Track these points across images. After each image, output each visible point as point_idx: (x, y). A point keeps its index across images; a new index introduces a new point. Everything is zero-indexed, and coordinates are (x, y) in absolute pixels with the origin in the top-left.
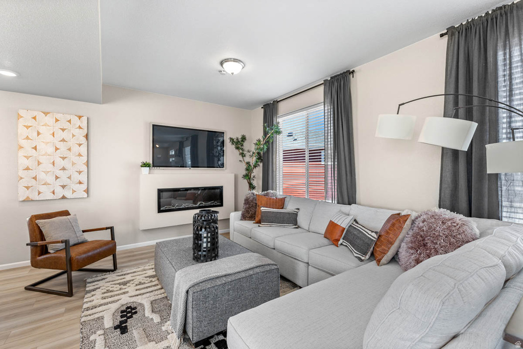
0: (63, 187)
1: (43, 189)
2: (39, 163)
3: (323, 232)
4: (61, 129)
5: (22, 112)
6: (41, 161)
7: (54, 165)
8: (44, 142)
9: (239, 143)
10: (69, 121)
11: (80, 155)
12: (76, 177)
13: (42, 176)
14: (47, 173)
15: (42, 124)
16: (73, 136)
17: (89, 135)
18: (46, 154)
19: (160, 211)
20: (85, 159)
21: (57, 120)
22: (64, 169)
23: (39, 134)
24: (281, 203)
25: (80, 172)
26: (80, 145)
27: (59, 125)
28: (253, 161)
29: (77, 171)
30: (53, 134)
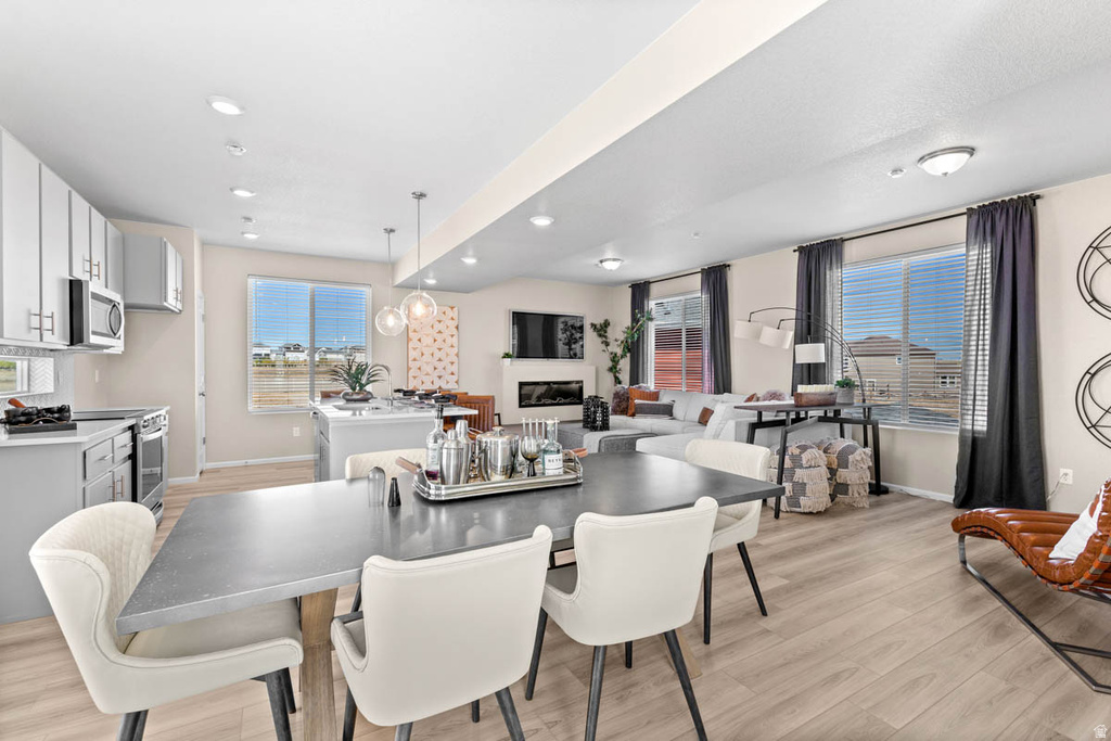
0: (440, 377)
1: (425, 379)
2: (423, 354)
3: (697, 419)
7: (433, 356)
8: (426, 334)
9: (602, 329)
11: (452, 346)
12: (449, 368)
13: (424, 367)
14: (428, 363)
16: (448, 327)
17: (459, 326)
18: (427, 346)
19: (520, 406)
20: (456, 350)
22: (440, 360)
24: (655, 396)
25: (452, 363)
26: (452, 336)
28: (619, 351)
29: (450, 363)
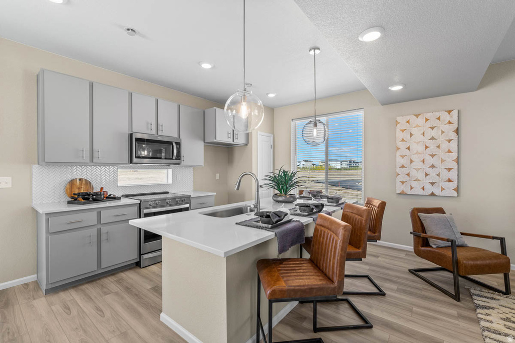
0: (432, 184)
1: (414, 184)
4: (430, 127)
5: (399, 119)
6: (413, 160)
7: (424, 162)
8: (415, 142)
10: (439, 119)
11: (449, 152)
12: (446, 175)
13: (414, 173)
14: (417, 170)
15: (414, 126)
16: (443, 132)
17: (459, 129)
18: (418, 153)
20: (455, 155)
21: (427, 120)
22: (433, 166)
23: (411, 135)
25: (449, 170)
26: (449, 141)
27: (429, 124)
29: (446, 169)
30: (424, 133)
